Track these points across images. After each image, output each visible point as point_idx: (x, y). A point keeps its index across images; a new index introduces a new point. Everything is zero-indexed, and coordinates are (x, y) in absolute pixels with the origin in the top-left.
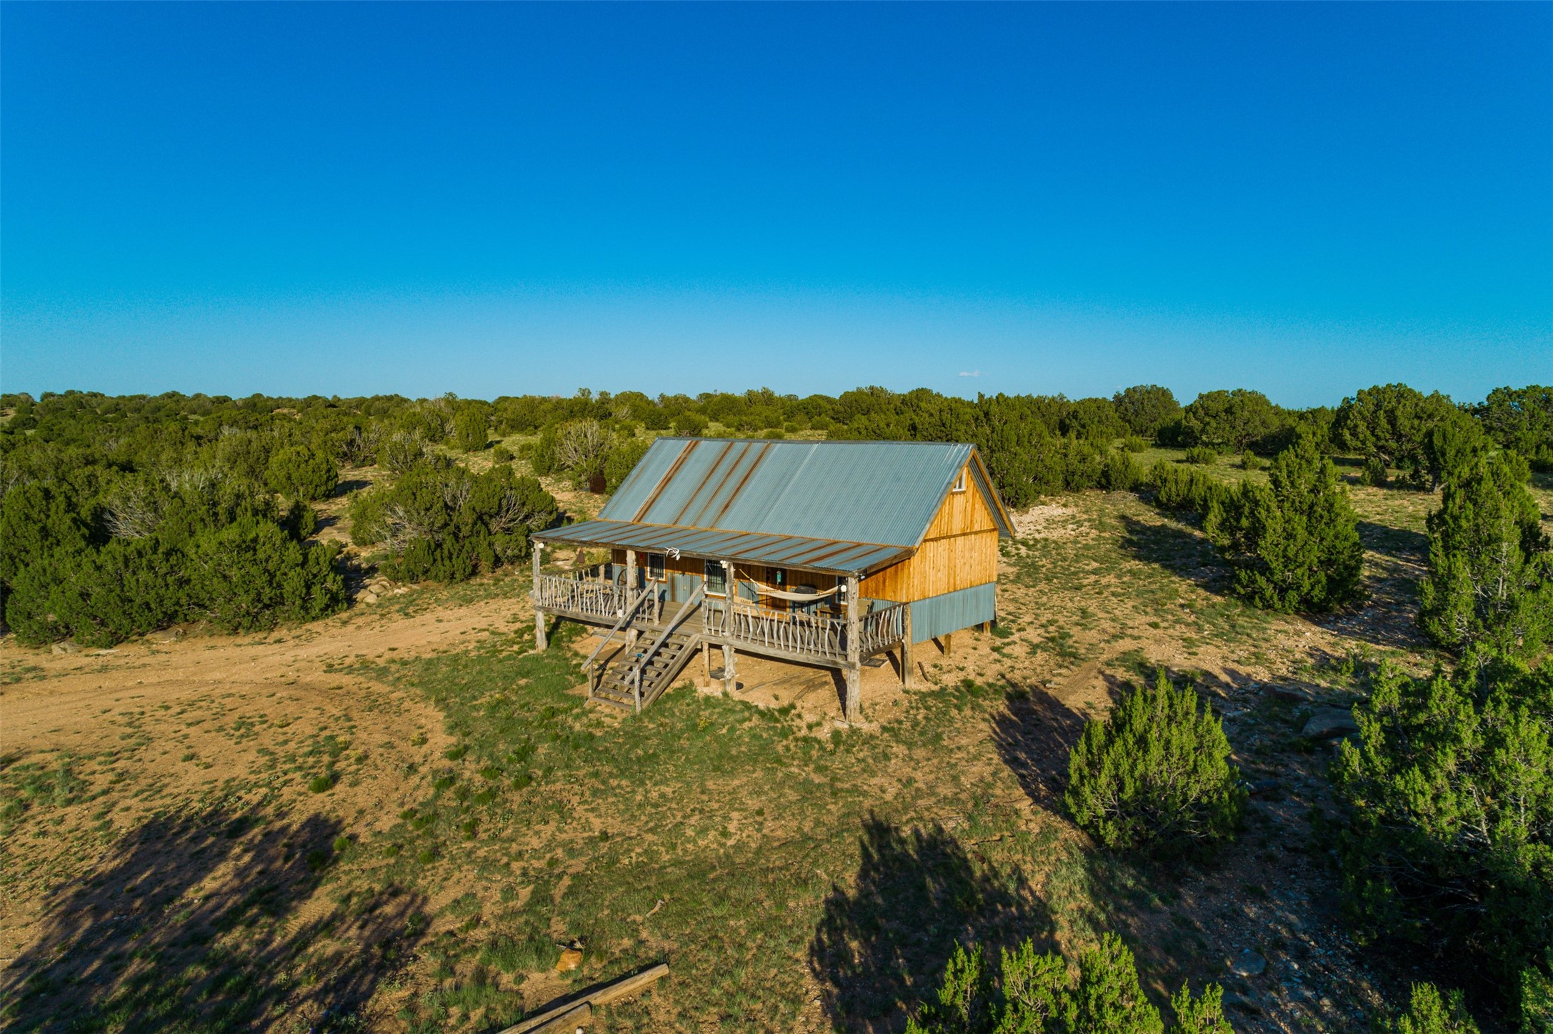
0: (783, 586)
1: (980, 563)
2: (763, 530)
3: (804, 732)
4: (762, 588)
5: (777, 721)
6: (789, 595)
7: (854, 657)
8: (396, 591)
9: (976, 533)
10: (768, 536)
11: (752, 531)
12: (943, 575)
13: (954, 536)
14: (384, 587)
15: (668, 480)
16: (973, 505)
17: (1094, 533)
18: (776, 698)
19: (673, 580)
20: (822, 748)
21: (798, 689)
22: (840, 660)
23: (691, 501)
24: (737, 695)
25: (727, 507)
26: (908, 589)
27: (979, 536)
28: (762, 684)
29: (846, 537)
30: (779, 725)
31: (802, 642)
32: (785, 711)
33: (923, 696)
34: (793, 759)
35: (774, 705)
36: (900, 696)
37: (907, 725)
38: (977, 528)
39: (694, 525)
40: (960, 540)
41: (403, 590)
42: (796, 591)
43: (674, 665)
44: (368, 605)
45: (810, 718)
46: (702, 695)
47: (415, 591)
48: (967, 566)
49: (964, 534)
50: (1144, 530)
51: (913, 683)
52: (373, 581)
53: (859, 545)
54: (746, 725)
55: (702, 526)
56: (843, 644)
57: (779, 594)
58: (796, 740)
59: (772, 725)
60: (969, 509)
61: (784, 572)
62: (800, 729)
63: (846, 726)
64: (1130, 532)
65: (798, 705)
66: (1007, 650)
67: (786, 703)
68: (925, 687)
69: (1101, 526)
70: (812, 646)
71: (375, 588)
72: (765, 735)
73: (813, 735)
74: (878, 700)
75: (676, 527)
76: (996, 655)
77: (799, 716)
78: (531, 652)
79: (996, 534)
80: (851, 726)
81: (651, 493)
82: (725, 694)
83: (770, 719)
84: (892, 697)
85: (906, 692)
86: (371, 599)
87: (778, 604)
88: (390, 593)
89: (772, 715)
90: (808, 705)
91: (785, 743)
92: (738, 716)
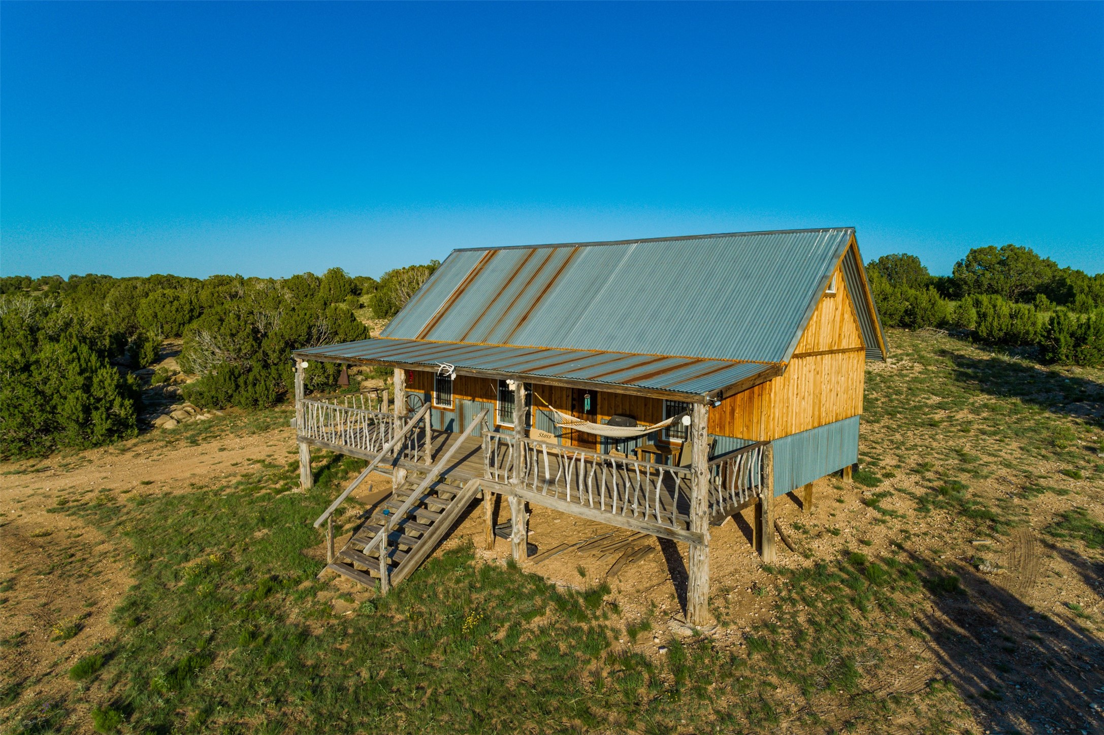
0: (592, 415)
1: (846, 391)
2: (568, 344)
3: (621, 644)
4: (565, 418)
5: (582, 617)
6: (600, 428)
7: (700, 524)
8: (199, 417)
9: (844, 351)
10: (575, 351)
11: (554, 346)
12: (807, 405)
13: (822, 353)
14: (188, 413)
15: (460, 292)
16: (843, 314)
17: (918, 367)
18: (582, 573)
19: (461, 408)
20: (654, 683)
21: (611, 559)
22: (678, 529)
23: (483, 314)
24: (527, 565)
25: (524, 318)
26: (768, 422)
27: (846, 355)
28: (563, 547)
29: (678, 350)
30: (585, 626)
31: (620, 498)
32: (594, 596)
33: (796, 577)
34: (608, 706)
35: (579, 585)
36: (759, 576)
37: (784, 635)
38: (844, 345)
39: (485, 340)
40: (827, 358)
41: (206, 416)
42: (610, 423)
43: (441, 522)
44: (164, 431)
45: (632, 612)
46: (480, 565)
47: (217, 417)
48: (833, 394)
49: (831, 352)
50: (974, 364)
51: (772, 555)
52: (180, 407)
53: (698, 361)
54: (537, 622)
55: (493, 342)
56: (684, 507)
57: (587, 427)
58: (612, 659)
59: (574, 623)
60: (838, 319)
61: (594, 394)
62: (617, 633)
63: (689, 633)
64: (959, 365)
65: (613, 584)
66: (884, 504)
67: (595, 583)
68: (792, 561)
69: (921, 360)
70: (635, 506)
71: (177, 414)
72: (563, 647)
73: (637, 649)
74: (728, 582)
75: (462, 343)
76: (871, 512)
77: (615, 607)
78: (295, 490)
79: (863, 354)
80: (696, 633)
81: (440, 308)
82: (512, 565)
83: (571, 613)
84: (748, 578)
85: (767, 569)
86: (170, 425)
87: (585, 440)
88: (193, 420)
89: (576, 605)
90: (627, 587)
91: (593, 666)
92: (526, 605)
